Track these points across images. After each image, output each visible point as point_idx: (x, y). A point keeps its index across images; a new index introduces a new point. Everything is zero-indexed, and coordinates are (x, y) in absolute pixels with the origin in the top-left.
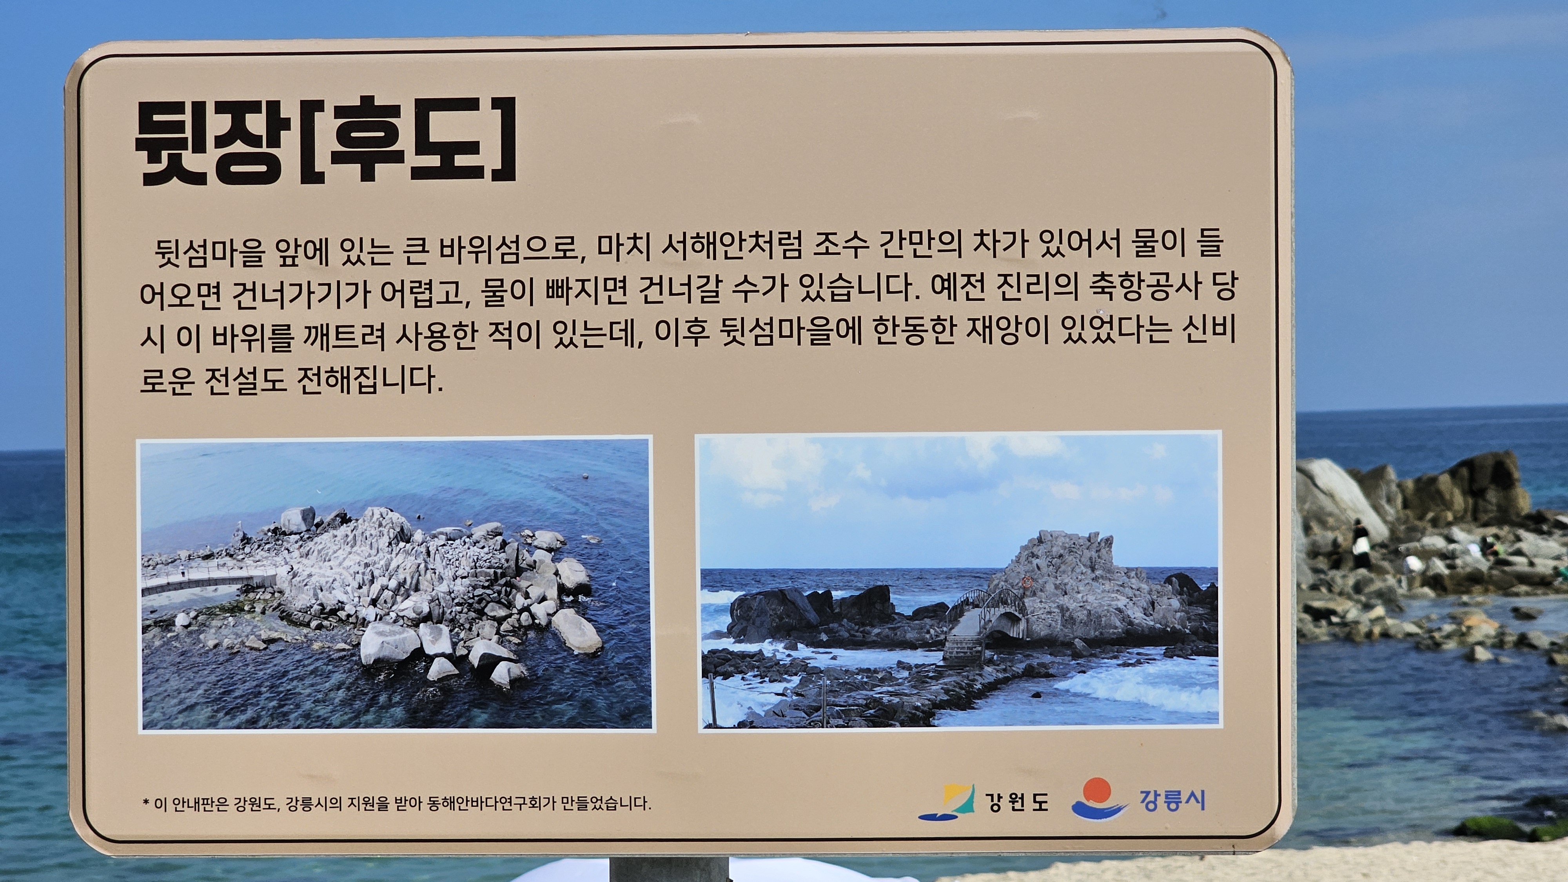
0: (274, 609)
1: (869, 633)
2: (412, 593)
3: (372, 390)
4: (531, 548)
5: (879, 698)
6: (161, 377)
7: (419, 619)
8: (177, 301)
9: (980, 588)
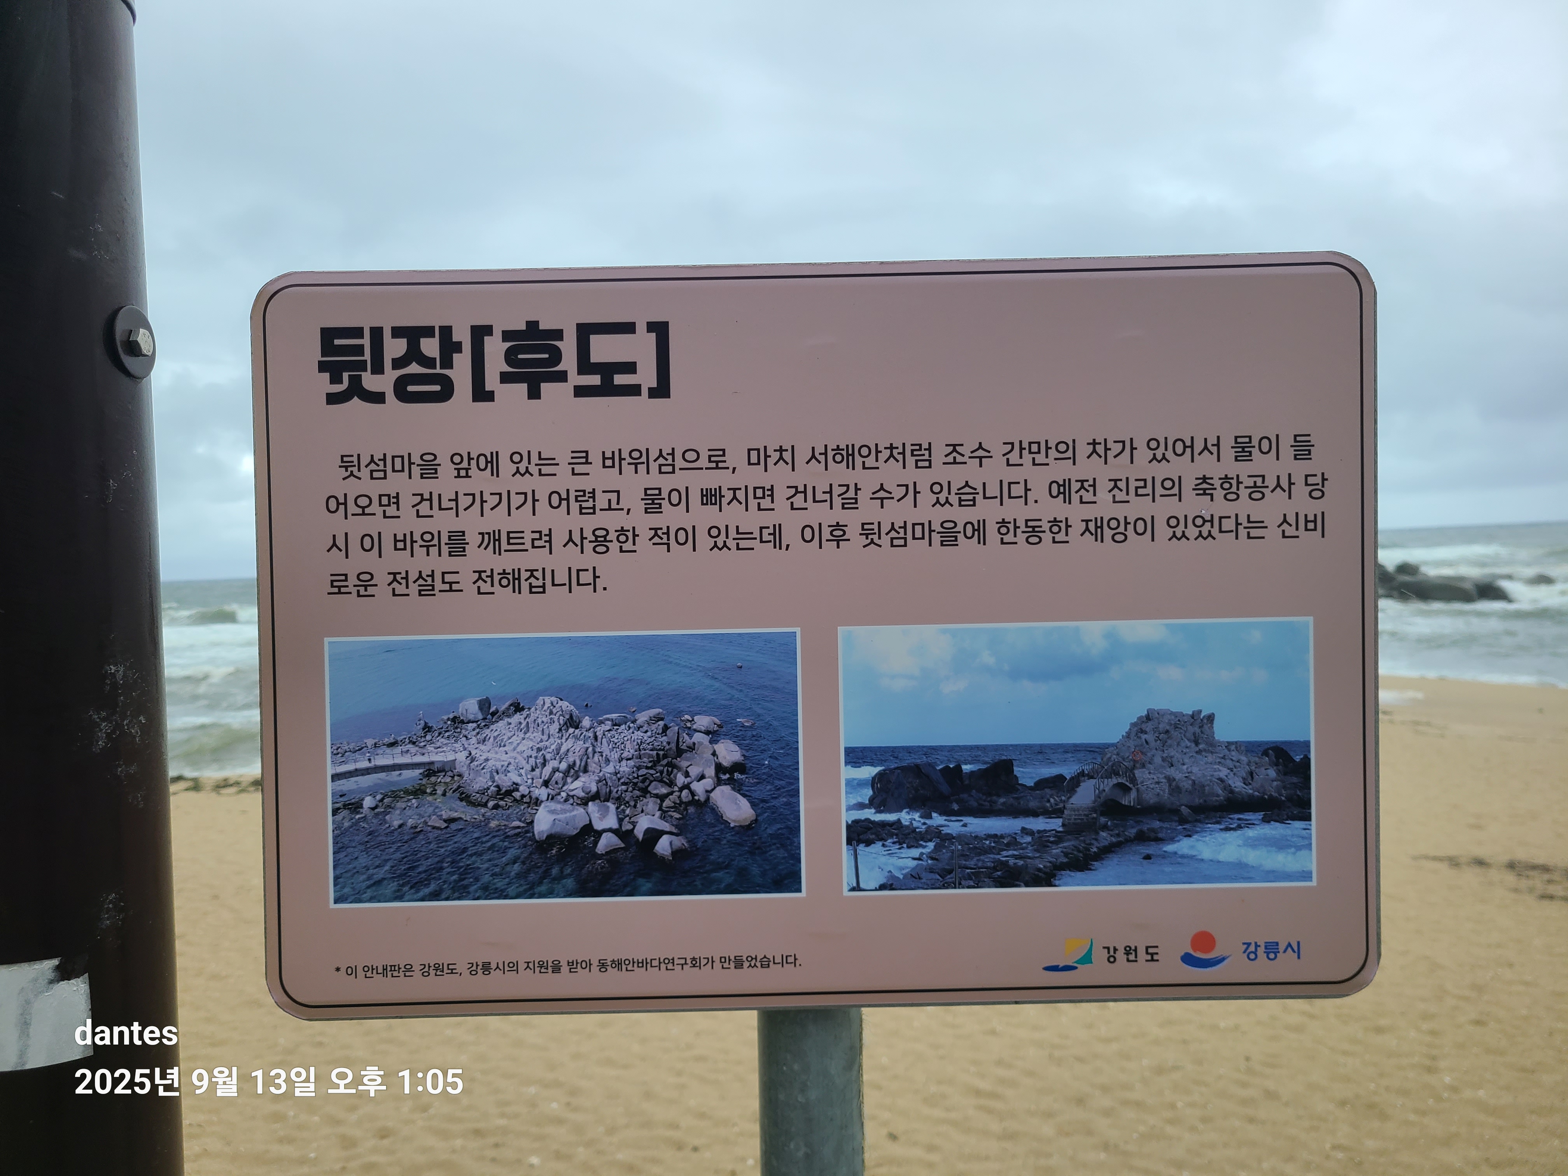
0: (454, 792)
1: (995, 802)
2: (581, 774)
3: (541, 590)
4: (691, 731)
5: (1005, 861)
6: (346, 580)
7: (588, 798)
8: (360, 511)
9: (1094, 761)
